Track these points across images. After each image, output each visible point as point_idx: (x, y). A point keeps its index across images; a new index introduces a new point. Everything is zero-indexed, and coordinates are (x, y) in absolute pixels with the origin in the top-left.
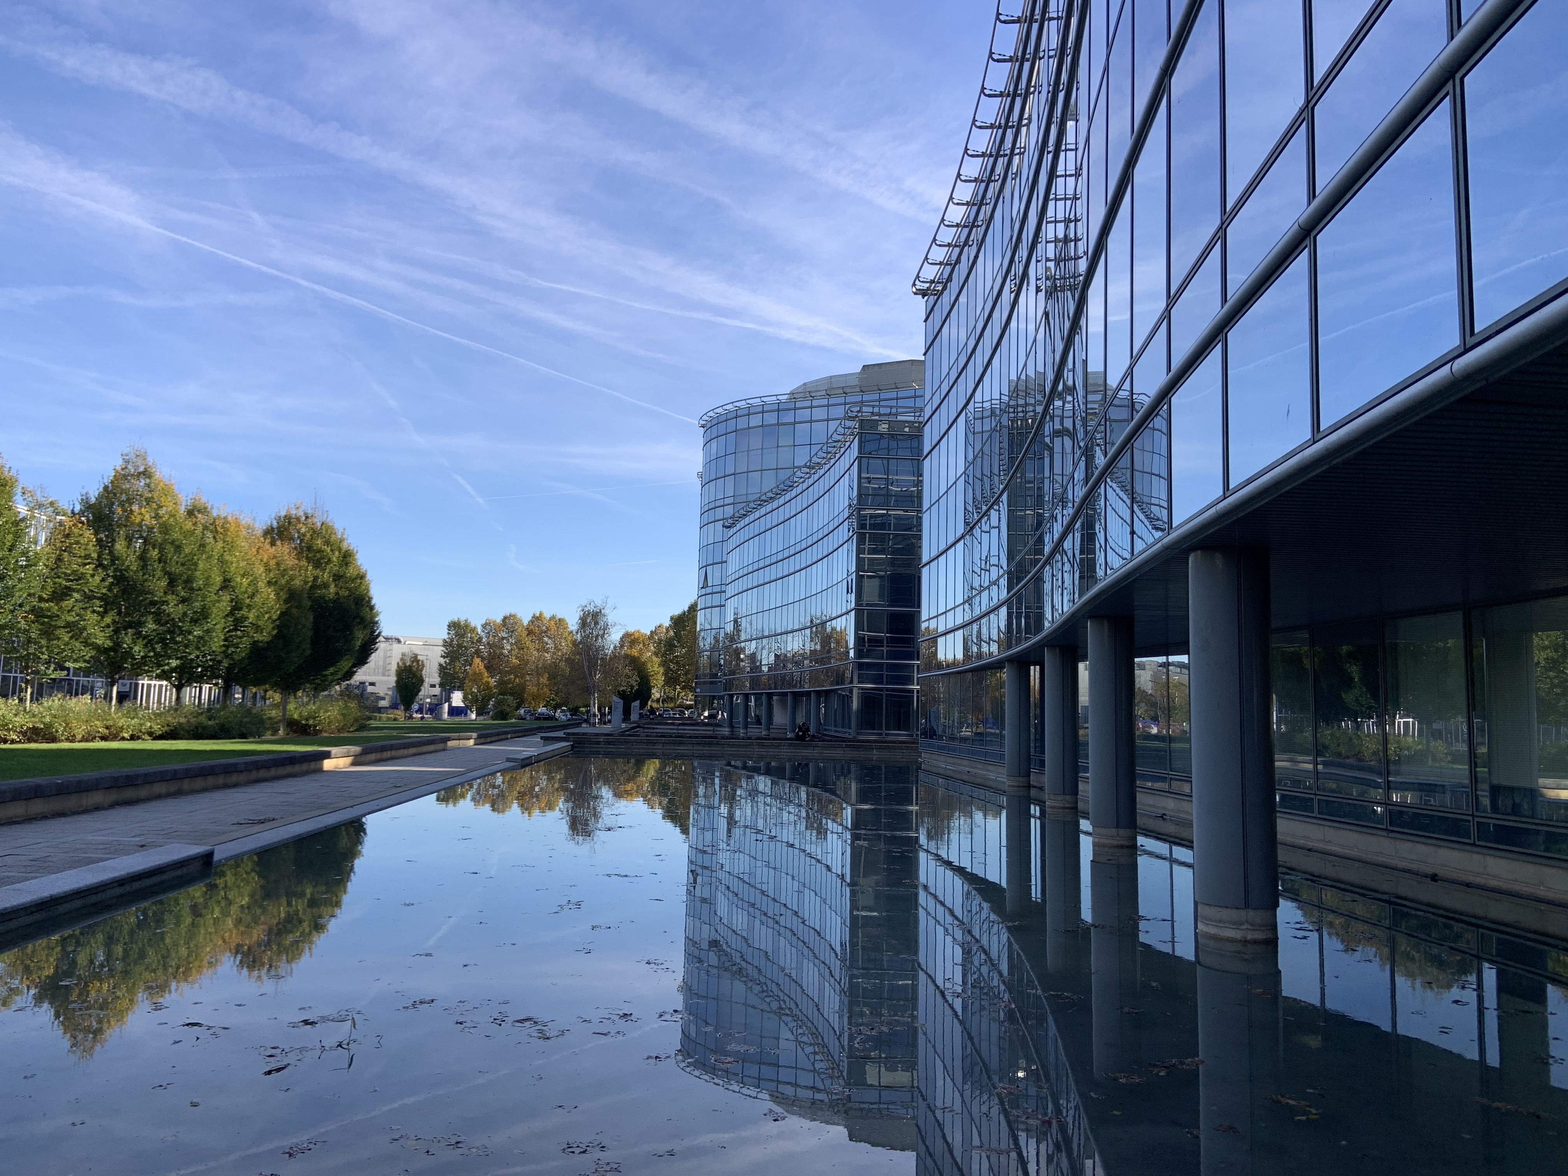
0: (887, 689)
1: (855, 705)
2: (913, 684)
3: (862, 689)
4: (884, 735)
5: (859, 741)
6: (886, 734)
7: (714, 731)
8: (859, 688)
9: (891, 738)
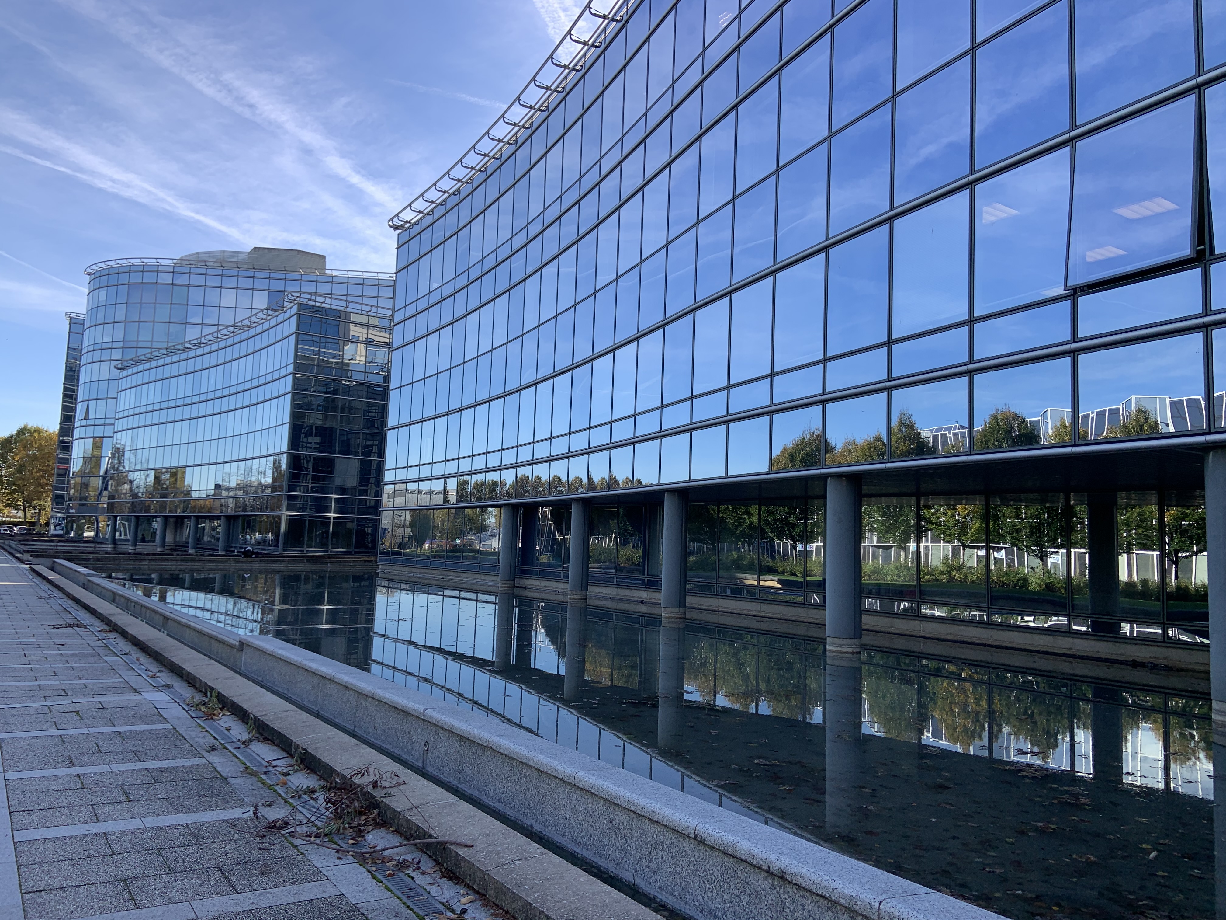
0: (310, 516)
1: (283, 528)
2: (330, 512)
3: (290, 515)
4: (305, 552)
5: (284, 557)
6: (307, 551)
7: (95, 547)
8: (287, 515)
9: (310, 554)
